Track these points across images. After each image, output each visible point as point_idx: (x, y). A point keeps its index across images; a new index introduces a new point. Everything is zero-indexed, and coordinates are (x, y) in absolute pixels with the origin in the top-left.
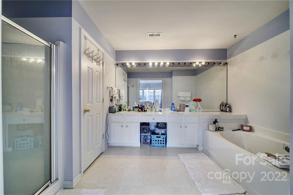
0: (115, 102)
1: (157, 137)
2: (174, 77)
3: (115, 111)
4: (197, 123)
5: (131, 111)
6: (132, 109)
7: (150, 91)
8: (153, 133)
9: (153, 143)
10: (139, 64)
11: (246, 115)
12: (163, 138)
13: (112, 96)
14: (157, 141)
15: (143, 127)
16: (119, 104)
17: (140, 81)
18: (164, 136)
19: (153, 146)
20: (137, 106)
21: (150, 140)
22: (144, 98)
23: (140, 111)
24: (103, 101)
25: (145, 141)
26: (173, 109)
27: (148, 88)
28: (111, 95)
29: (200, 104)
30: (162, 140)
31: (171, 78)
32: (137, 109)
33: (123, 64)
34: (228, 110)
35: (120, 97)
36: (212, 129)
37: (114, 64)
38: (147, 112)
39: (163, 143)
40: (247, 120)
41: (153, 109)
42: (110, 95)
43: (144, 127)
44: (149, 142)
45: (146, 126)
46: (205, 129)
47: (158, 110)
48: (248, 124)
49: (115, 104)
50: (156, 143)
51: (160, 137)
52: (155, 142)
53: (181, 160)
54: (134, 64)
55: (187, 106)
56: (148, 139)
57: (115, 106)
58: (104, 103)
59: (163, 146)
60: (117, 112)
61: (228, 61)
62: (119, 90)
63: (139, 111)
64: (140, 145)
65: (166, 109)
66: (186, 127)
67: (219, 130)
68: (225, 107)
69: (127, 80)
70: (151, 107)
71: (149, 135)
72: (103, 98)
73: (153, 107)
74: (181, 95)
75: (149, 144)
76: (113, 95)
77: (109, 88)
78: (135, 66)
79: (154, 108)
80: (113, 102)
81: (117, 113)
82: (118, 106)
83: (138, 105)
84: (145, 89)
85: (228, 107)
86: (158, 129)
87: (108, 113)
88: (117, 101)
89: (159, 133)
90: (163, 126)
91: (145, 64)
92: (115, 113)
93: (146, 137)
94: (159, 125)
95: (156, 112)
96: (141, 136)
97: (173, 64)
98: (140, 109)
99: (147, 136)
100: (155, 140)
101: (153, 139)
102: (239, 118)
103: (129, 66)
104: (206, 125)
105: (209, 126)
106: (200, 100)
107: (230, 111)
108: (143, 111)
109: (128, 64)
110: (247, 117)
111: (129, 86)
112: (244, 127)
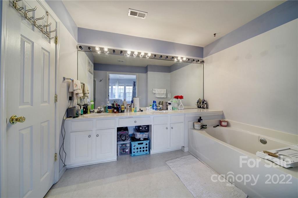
0: (76, 101)
1: (139, 144)
2: (149, 73)
3: (77, 114)
4: (182, 123)
5: (102, 113)
6: (103, 109)
7: (119, 87)
8: (134, 139)
9: (134, 152)
10: (114, 51)
11: (222, 111)
12: (146, 144)
13: (72, 93)
14: (139, 148)
15: (120, 132)
16: (83, 104)
17: (110, 75)
18: (147, 142)
19: (134, 156)
20: (110, 105)
21: (129, 148)
22: (113, 95)
23: (115, 113)
24: (56, 100)
25: (124, 151)
26: (155, 108)
27: (117, 84)
28: (71, 90)
29: (182, 101)
30: (145, 146)
31: (145, 74)
32: (111, 110)
33: (89, 48)
34: (205, 107)
35: (85, 94)
36: (198, 128)
37: (76, 47)
38: (125, 113)
39: (146, 150)
40: (223, 116)
41: (132, 109)
42: (68, 91)
43: (122, 134)
44: (128, 151)
45: (125, 132)
46: (190, 129)
47: (138, 109)
48: (225, 120)
49: (76, 104)
50: (137, 152)
51: (142, 143)
52: (136, 150)
53: (172, 169)
54: (106, 49)
55: (170, 104)
56: (127, 148)
57: (78, 107)
58: (57, 103)
59: (147, 154)
60: (81, 115)
61: (204, 59)
62: (84, 84)
63: (113, 112)
64: (116, 158)
65: (147, 108)
66: (172, 128)
67: (203, 128)
68: (203, 104)
69: (94, 72)
70: (130, 107)
71: (128, 143)
72: (56, 94)
73: (132, 106)
74: (156, 92)
75: (128, 154)
76: (74, 90)
77: (67, 79)
78: (108, 52)
79: (134, 108)
80: (74, 100)
81: (80, 117)
82: (82, 107)
83: (113, 104)
84: (114, 85)
85: (206, 103)
86: (139, 133)
87: (64, 118)
88: (79, 100)
89: (140, 138)
90: (145, 128)
91: (121, 52)
92: (77, 117)
93: (124, 146)
94: (141, 128)
95: (136, 112)
96: (118, 145)
97: (155, 55)
98: (115, 109)
99: (126, 144)
100: (136, 147)
101: (134, 147)
102: (217, 114)
103: (99, 52)
104: (191, 123)
105: (195, 125)
106: (181, 97)
107: (207, 108)
108: (119, 112)
109: (97, 49)
110: (223, 113)
111: (96, 79)
112: (223, 122)
